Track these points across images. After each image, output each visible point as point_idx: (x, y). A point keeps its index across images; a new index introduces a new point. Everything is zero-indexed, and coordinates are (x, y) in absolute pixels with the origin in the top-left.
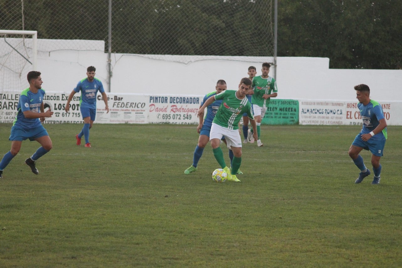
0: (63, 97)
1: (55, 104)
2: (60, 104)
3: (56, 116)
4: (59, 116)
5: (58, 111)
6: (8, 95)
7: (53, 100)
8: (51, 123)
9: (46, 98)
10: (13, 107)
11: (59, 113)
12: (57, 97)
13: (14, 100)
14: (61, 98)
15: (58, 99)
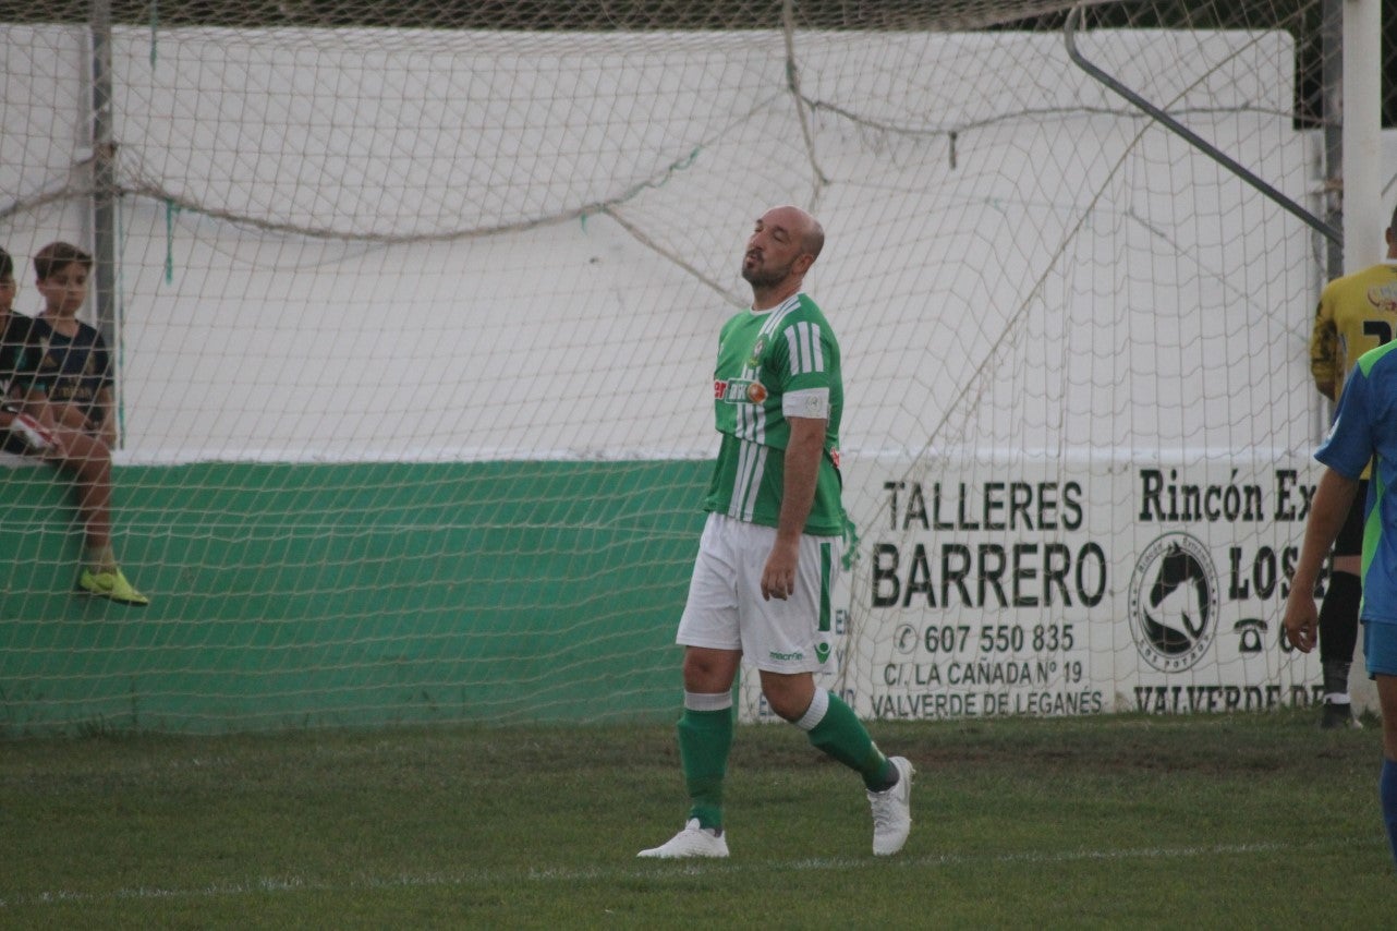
0: (1284, 495)
1: (1236, 554)
2: (1265, 552)
3: (1244, 648)
4: (1258, 647)
5: (1253, 606)
6: (937, 488)
7: (1222, 518)
8: (1212, 704)
9: (1180, 509)
10: (972, 582)
11: (1263, 625)
12: (1249, 490)
13: (975, 526)
14: (1270, 506)
15: (1254, 510)
